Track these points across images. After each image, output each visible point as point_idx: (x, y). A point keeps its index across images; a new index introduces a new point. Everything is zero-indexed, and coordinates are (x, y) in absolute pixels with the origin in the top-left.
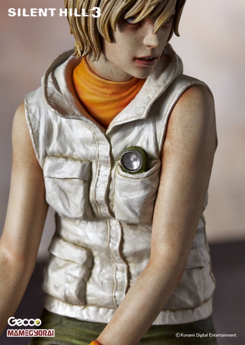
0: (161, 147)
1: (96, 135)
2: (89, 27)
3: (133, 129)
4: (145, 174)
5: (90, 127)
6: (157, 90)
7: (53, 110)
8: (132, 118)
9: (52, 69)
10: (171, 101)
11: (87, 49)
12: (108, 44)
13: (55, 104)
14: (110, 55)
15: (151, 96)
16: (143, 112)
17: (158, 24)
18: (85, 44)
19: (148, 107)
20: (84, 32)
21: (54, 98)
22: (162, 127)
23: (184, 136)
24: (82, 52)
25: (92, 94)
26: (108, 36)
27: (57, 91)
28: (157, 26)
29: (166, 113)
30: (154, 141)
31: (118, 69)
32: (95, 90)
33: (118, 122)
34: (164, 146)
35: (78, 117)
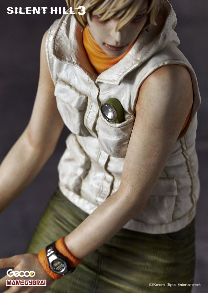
4: (118, 125)
6: (133, 64)
15: (127, 68)
16: (117, 80)
19: (122, 77)
21: (61, 41)
35: (73, 65)
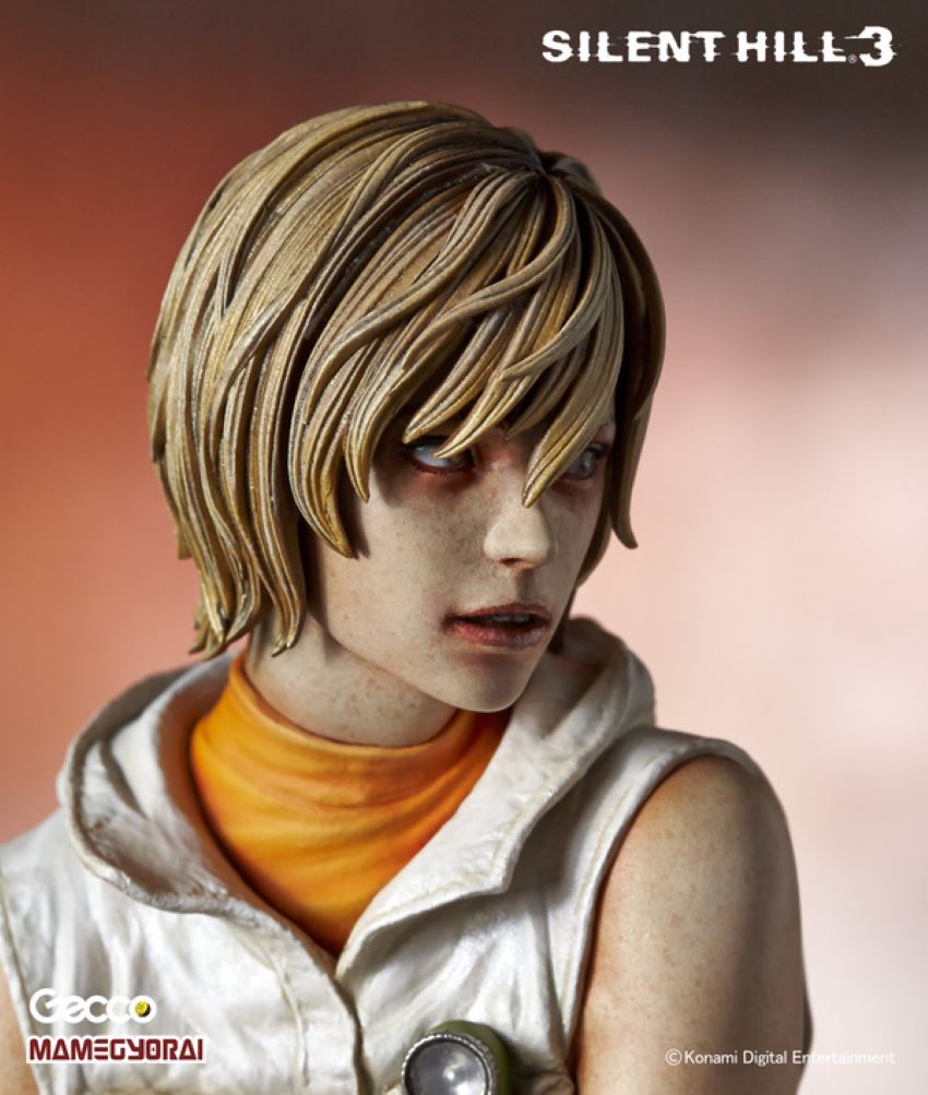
0: (573, 1020)
1: (295, 983)
2: (257, 494)
3: (453, 950)
5: (267, 949)
6: (549, 773)
7: (109, 872)
8: (446, 890)
9: (105, 733)
10: (611, 819)
11: (247, 601)
12: (336, 564)
13: (118, 853)
14: (346, 618)
15: (524, 799)
16: (492, 864)
17: (544, 463)
18: (238, 577)
19: (511, 841)
20: (236, 517)
21: (115, 832)
22: (575, 930)
23: (667, 958)
24: (227, 624)
25: (275, 812)
26: (335, 525)
27: (123, 808)
28: (537, 471)
29: (592, 868)
30: (541, 993)
31: (379, 688)
32: (288, 792)
33: (385, 914)
34: (587, 1013)
35: (215, 904)
